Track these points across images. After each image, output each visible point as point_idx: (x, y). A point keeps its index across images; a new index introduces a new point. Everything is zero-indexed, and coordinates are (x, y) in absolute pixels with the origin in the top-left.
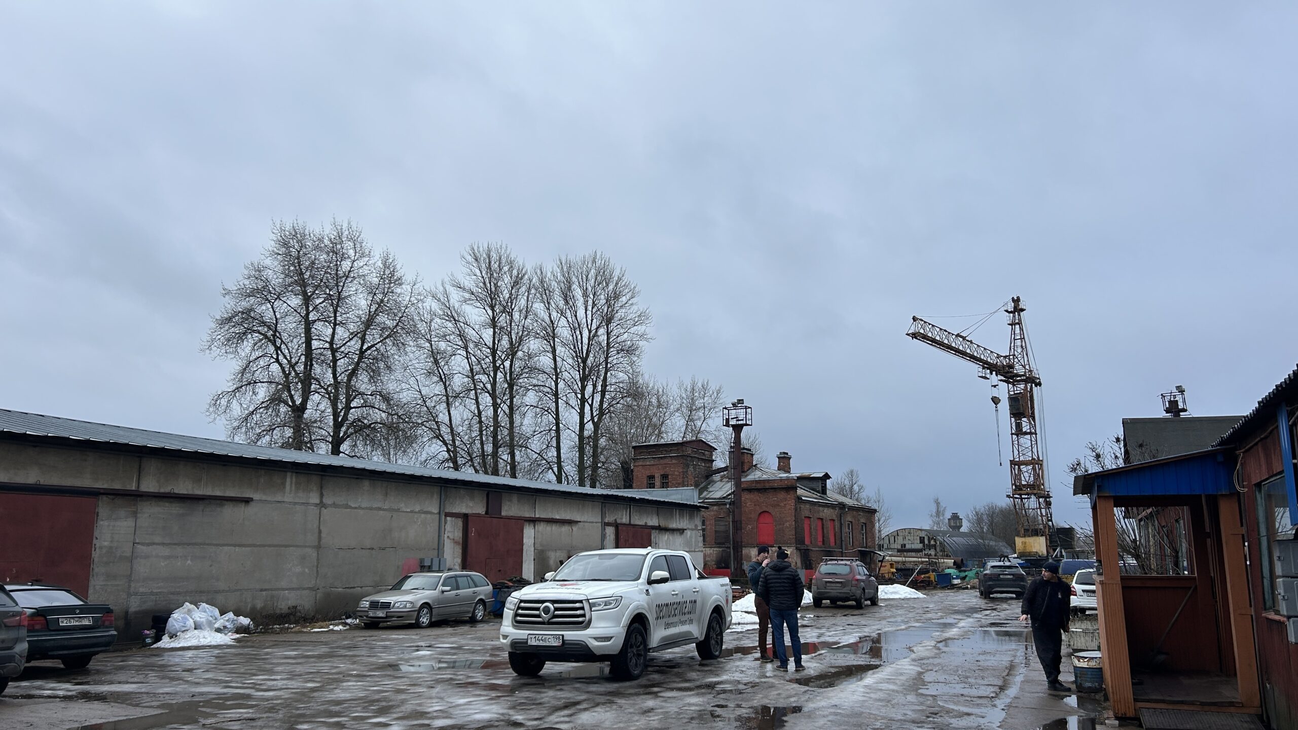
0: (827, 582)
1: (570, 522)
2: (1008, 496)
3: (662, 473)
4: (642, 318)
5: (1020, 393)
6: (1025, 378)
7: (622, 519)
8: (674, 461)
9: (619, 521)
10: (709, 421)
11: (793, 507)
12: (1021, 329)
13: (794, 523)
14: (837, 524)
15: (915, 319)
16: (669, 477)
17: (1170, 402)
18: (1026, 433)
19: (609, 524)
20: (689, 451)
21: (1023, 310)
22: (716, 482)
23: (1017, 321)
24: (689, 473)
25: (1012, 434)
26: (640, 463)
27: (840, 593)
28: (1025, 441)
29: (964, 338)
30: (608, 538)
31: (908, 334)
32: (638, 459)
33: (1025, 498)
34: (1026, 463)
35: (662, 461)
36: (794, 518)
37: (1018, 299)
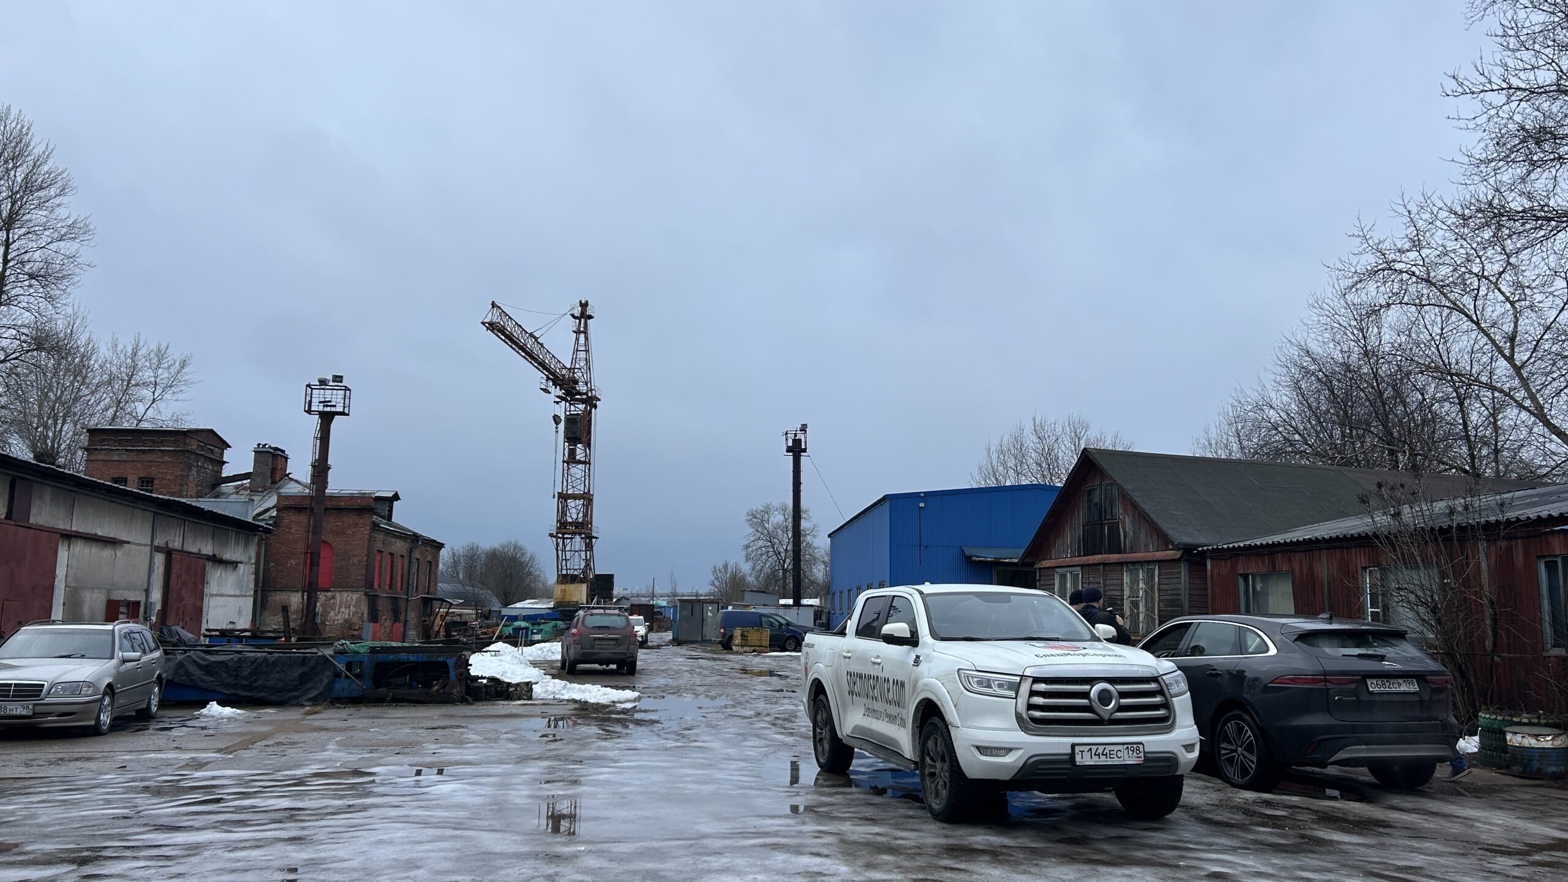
0: (595, 639)
1: (112, 543)
2: (551, 535)
3: (142, 476)
4: (73, 231)
5: (578, 414)
6: (585, 397)
7: (174, 541)
8: (166, 459)
9: (170, 546)
10: (161, 405)
11: (366, 536)
12: (586, 338)
13: (365, 558)
14: (406, 561)
15: (493, 305)
16: (156, 482)
17: (794, 441)
18: (580, 462)
19: (158, 549)
20: (194, 445)
21: (590, 317)
22: (228, 495)
23: (582, 329)
24: (191, 478)
25: (564, 462)
26: (100, 457)
27: (614, 653)
28: (578, 471)
29: (536, 339)
30: (156, 571)
31: (483, 323)
32: (96, 449)
33: (567, 538)
34: (575, 497)
35: (150, 457)
36: (366, 552)
37: (586, 304)
